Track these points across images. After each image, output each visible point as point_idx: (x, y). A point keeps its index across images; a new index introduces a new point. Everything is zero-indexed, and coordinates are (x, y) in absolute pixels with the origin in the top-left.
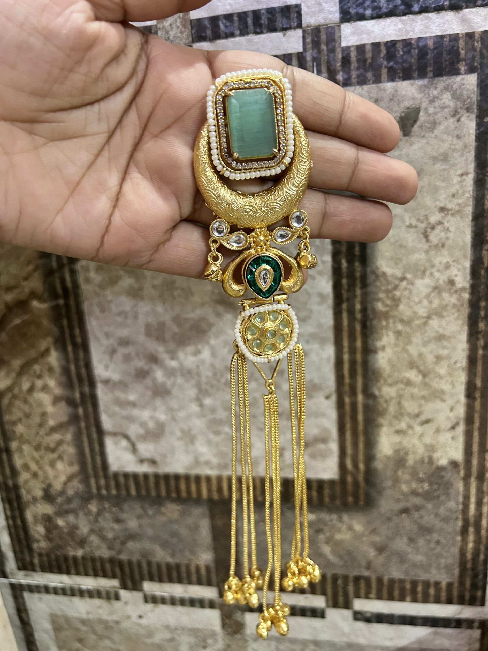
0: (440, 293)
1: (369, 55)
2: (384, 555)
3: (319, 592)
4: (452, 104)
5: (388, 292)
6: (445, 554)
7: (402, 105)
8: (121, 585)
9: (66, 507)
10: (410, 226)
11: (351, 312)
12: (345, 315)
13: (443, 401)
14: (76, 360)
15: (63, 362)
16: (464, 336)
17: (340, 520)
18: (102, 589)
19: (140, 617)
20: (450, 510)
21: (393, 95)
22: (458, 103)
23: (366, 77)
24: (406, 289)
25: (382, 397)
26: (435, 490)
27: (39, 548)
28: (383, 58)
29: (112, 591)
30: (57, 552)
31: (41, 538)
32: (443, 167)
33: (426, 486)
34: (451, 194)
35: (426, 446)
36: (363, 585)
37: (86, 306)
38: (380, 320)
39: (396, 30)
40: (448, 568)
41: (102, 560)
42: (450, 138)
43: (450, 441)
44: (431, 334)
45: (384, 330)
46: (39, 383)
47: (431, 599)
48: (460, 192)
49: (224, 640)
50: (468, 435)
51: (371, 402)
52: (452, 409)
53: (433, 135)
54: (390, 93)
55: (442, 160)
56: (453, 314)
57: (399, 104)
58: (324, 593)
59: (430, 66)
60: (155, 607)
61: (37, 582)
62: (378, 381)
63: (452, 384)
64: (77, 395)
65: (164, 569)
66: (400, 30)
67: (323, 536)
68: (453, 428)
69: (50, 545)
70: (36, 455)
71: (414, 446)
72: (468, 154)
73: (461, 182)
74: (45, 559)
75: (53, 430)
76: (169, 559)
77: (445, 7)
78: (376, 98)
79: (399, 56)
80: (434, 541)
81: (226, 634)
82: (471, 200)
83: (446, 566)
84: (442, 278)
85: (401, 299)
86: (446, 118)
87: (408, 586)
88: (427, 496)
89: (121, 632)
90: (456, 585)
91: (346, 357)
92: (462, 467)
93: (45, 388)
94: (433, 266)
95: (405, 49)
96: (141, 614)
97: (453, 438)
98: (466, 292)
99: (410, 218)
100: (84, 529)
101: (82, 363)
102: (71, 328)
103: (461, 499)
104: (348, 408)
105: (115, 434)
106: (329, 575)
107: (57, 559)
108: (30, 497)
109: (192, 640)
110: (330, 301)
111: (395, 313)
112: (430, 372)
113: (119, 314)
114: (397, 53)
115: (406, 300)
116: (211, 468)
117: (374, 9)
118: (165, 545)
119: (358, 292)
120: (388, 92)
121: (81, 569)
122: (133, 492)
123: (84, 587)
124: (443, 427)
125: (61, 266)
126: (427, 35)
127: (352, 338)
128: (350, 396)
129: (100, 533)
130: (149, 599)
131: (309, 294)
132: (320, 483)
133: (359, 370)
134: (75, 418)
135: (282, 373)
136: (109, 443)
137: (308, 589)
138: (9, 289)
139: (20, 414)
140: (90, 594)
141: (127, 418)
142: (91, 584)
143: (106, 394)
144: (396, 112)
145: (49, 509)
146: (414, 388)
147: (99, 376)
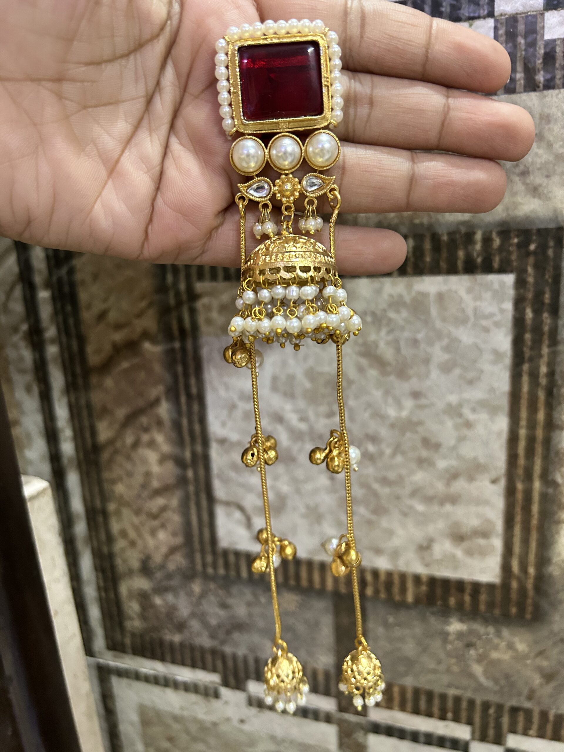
2: (553, 684)
3: (463, 720)
8: (222, 681)
9: (165, 583)
11: (534, 376)
12: (525, 379)
14: (190, 413)
15: (174, 415)
17: (498, 634)
18: (200, 683)
19: (242, 721)
27: (132, 627)
29: (211, 686)
30: (152, 634)
31: (134, 616)
36: (521, 718)
37: (204, 352)
41: (202, 650)
46: (145, 438)
51: (550, 491)
58: (470, 722)
60: (259, 712)
61: (127, 666)
62: (562, 464)
64: (188, 455)
67: (475, 652)
69: (145, 625)
70: (136, 520)
74: (138, 640)
75: (158, 492)
89: (218, 736)
91: (523, 432)
93: (151, 444)
96: (244, 717)
100: (184, 611)
101: (196, 418)
102: (186, 375)
104: (520, 496)
105: (227, 504)
106: (478, 701)
107: (152, 641)
108: (125, 568)
110: (508, 360)
119: (545, 350)
121: (179, 657)
123: (180, 678)
125: (179, 304)
127: (533, 408)
128: (523, 481)
129: (202, 617)
130: (254, 702)
131: (480, 350)
132: (476, 587)
133: (539, 449)
134: (182, 481)
135: (437, 446)
136: (220, 513)
137: (450, 715)
138: (118, 327)
139: (121, 472)
140: (187, 687)
141: (243, 485)
142: (187, 676)
143: (221, 456)
145: (146, 584)
147: (215, 434)
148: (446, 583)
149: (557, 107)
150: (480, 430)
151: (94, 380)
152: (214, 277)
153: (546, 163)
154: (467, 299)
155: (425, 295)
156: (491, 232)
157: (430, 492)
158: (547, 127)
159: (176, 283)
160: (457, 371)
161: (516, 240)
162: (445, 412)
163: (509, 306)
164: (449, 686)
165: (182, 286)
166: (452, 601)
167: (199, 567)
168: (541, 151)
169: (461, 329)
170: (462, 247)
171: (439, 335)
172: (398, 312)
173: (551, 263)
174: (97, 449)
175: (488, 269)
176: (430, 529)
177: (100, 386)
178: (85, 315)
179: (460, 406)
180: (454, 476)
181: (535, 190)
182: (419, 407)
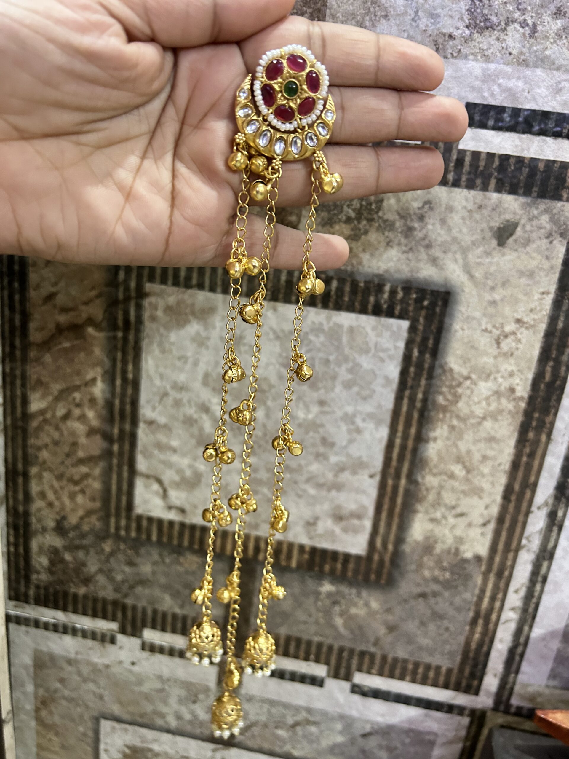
0: (499, 398)
1: (482, 163)
2: (394, 634)
3: (322, 661)
4: (548, 226)
5: (451, 387)
6: (451, 641)
7: (502, 217)
8: (119, 629)
9: (77, 542)
10: (486, 330)
11: (412, 400)
12: (406, 401)
13: (481, 498)
14: (123, 395)
15: (108, 395)
16: (512, 442)
17: (359, 595)
18: (98, 631)
19: (133, 664)
20: (465, 601)
21: (497, 206)
22: (554, 227)
23: (475, 183)
24: (468, 388)
25: (424, 484)
26: (455, 580)
27: (38, 579)
28: (494, 169)
29: (108, 633)
30: (58, 587)
31: (42, 570)
32: (527, 282)
33: (447, 575)
34: (529, 309)
35: (456, 537)
37: (145, 344)
38: (438, 413)
39: (512, 145)
40: (451, 654)
41: (105, 602)
42: (539, 257)
43: (479, 537)
44: (484, 435)
45: (440, 422)
46: (77, 412)
47: (430, 681)
48: (538, 308)
50: (497, 533)
51: (412, 487)
52: (487, 507)
53: (525, 251)
54: (494, 203)
55: (528, 276)
56: (507, 419)
57: (500, 215)
58: (327, 663)
59: (536, 187)
60: (150, 655)
61: (27, 615)
62: (423, 468)
63: (493, 484)
64: (116, 431)
65: (169, 619)
66: (516, 146)
67: (339, 608)
68: (484, 524)
69: (51, 578)
70: (56, 484)
71: (444, 535)
72: (553, 276)
73: (541, 299)
74: (42, 592)
75: (81, 461)
76: (177, 610)
77: (563, 134)
78: (480, 204)
79: (510, 170)
80: (444, 627)
82: (546, 318)
84: (505, 385)
85: (462, 397)
86: (540, 238)
87: (410, 667)
88: (447, 585)
89: (108, 677)
90: (455, 671)
91: (398, 441)
92: (484, 563)
93: (82, 418)
94: (498, 372)
95: (517, 166)
96: (135, 660)
97: (482, 534)
98: (523, 401)
99: (487, 323)
100: (92, 567)
101: (128, 400)
102: (125, 362)
103: (477, 592)
104: (389, 489)
105: (148, 477)
106: (336, 647)
107: (56, 593)
108: (39, 526)
109: (183, 693)
110: (395, 385)
111: (453, 408)
112: (474, 469)
113: (179, 358)
114: (509, 167)
115: (467, 398)
117: (497, 120)
118: (175, 594)
119: (423, 382)
120: (492, 201)
121: (80, 607)
122: (154, 537)
123: (78, 626)
124: (475, 522)
125: (127, 299)
126: (540, 157)
127: (408, 425)
128: (393, 479)
129: (108, 573)
130: (147, 648)
131: (375, 375)
132: (347, 557)
133: (408, 456)
134: (108, 454)
135: (332, 445)
136: (139, 485)
137: (312, 657)
138: (64, 310)
139: (47, 440)
140: (85, 634)
141: (164, 462)
142: (87, 624)
143: (147, 435)
144: (496, 222)
145: (58, 542)
146: (456, 481)
147: (144, 416)
148: (324, 552)
149: (459, 202)
150: (367, 435)
151: (32, 354)
152: (164, 281)
153: (445, 242)
154: (372, 335)
155: (340, 326)
156: (397, 287)
157: (322, 481)
158: (449, 215)
159: (126, 281)
160: (356, 389)
161: (414, 296)
162: (342, 419)
163: (401, 345)
164: (316, 634)
165: (133, 284)
166: (327, 568)
168: (443, 232)
169: (364, 357)
170: (373, 294)
171: (346, 359)
172: (317, 336)
173: (437, 318)
174: (26, 416)
175: (390, 314)
176: (318, 509)
177: (38, 360)
178: (32, 294)
179: (354, 416)
180: (342, 469)
181: (434, 261)
182: (323, 413)
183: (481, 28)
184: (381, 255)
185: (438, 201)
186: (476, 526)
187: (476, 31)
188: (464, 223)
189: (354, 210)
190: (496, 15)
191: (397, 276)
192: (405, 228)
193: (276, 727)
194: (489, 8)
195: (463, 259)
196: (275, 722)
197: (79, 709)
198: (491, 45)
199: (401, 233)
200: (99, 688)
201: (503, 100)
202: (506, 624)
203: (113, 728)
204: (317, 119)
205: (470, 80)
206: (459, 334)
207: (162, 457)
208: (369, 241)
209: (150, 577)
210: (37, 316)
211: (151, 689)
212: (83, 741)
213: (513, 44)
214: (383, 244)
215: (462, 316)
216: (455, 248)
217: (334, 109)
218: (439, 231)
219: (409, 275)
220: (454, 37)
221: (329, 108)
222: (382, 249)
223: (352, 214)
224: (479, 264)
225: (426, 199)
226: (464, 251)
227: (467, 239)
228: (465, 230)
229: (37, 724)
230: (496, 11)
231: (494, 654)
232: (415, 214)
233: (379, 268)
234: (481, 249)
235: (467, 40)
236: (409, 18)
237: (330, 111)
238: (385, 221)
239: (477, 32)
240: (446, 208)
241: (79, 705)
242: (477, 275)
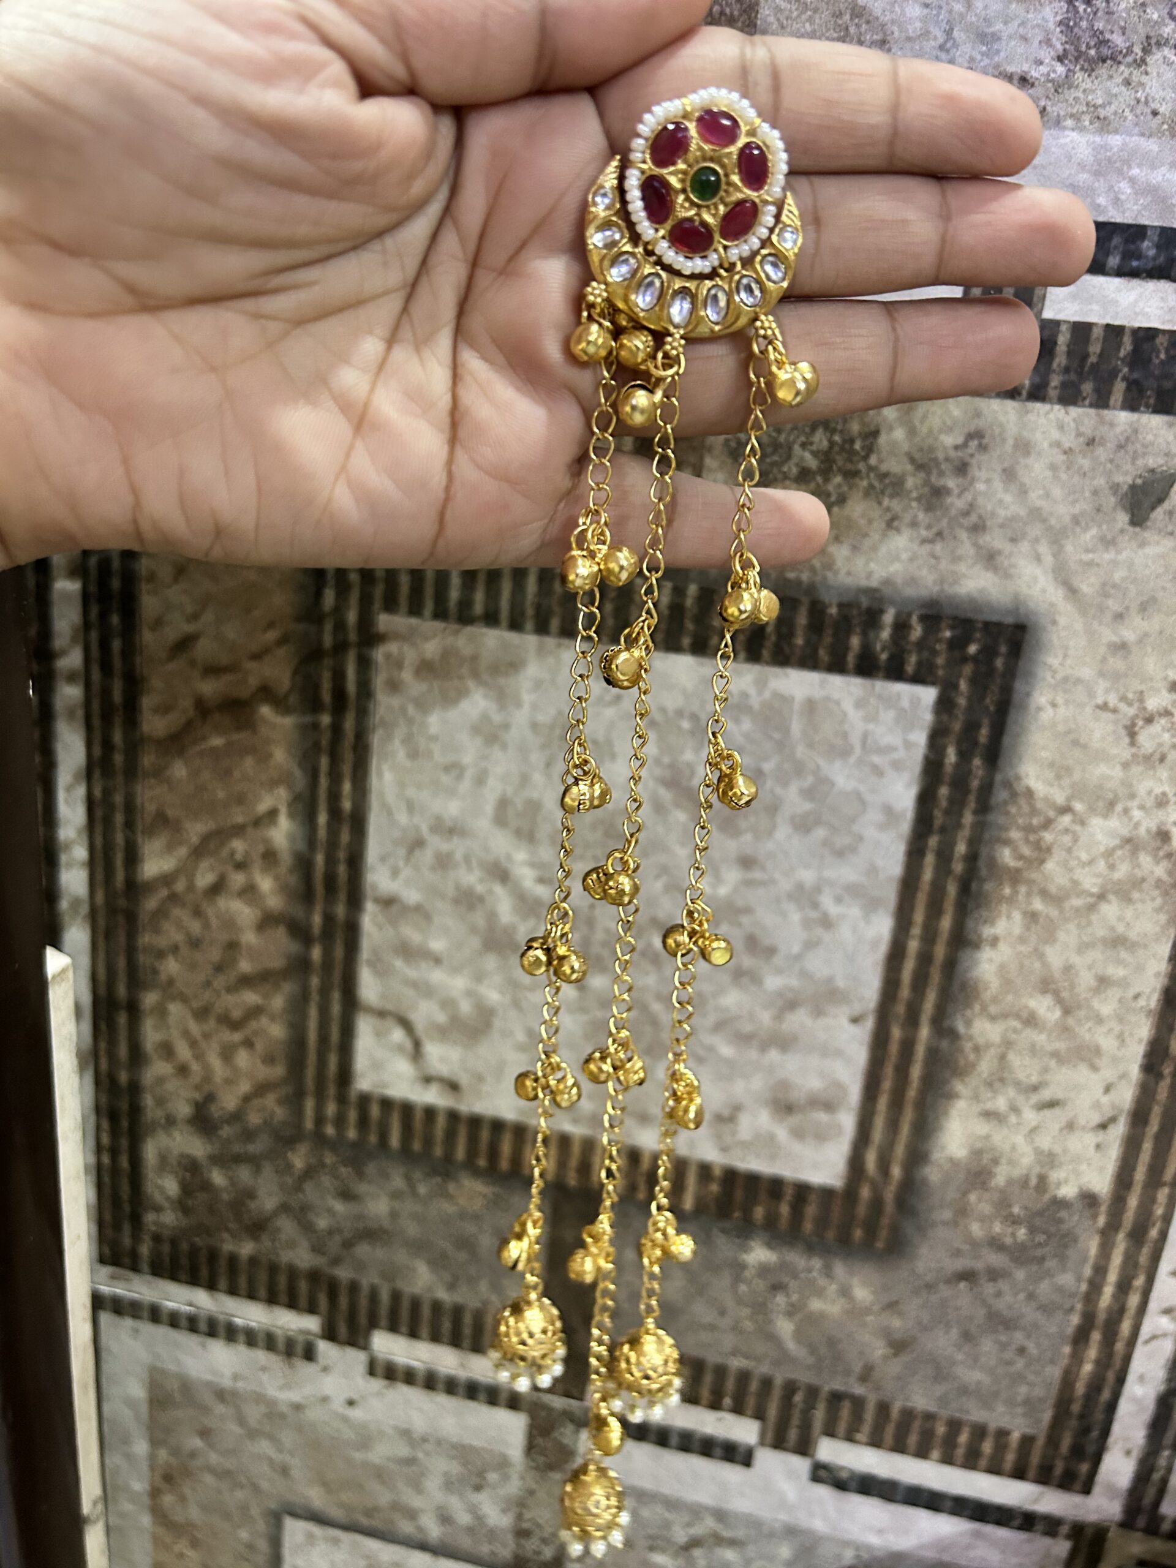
0: (1134, 852)
1: (1095, 348)
2: (905, 1358)
3: (749, 1412)
5: (1029, 829)
6: (1031, 1377)
7: (1140, 462)
8: (323, 1329)
9: (237, 1148)
10: (1104, 707)
11: (944, 856)
12: (930, 860)
13: (1095, 1068)
14: (333, 844)
15: (301, 846)
17: (828, 1272)
18: (279, 1332)
19: (351, 1403)
20: (1060, 1290)
21: (1128, 439)
23: (1079, 392)
24: (1067, 831)
25: (970, 1038)
26: (1040, 1244)
27: (156, 1223)
28: (1123, 360)
29: (301, 1338)
30: (197, 1239)
31: (166, 1205)
33: (1022, 1233)
35: (1038, 1152)
36: (845, 1411)
37: (376, 740)
38: (1001, 884)
39: (1162, 308)
40: (1031, 1406)
41: (293, 1273)
43: (1092, 1149)
44: (1101, 932)
45: (1004, 905)
46: (238, 879)
47: (983, 1462)
49: (522, 1478)
50: (1132, 1145)
51: (944, 1044)
52: (1107, 1089)
54: (1122, 434)
56: (1153, 899)
57: (1134, 459)
58: (760, 1416)
60: (386, 1387)
61: (136, 1296)
62: (968, 1005)
63: (1121, 1038)
64: (317, 919)
65: (426, 1312)
66: (1172, 310)
67: (785, 1299)
68: (1103, 1126)
69: (185, 1222)
70: (194, 1027)
71: (1014, 1148)
74: (166, 1249)
75: (246, 982)
76: (443, 1295)
78: (1091, 436)
79: (1157, 361)
80: (1014, 1347)
81: (532, 1468)
83: (1027, 1402)
84: (1147, 824)
85: (1053, 851)
87: (941, 1429)
88: (1020, 1254)
89: (300, 1429)
90: (1041, 1442)
91: (913, 945)
92: (1103, 1208)
93: (249, 892)
94: (1132, 796)
96: (355, 1397)
97: (1098, 1147)
99: (1107, 691)
100: (268, 1200)
101: (342, 855)
102: (335, 777)
103: (1088, 1272)
104: (894, 1048)
105: (381, 1014)
106: (778, 1381)
107: (194, 1252)
108: (160, 1114)
109: (455, 1468)
110: (906, 825)
111: (1034, 875)
112: (1079, 1007)
113: (447, 769)
114: (1154, 354)
115: (1064, 853)
116: (575, 1121)
117: (1127, 256)
118: (438, 1262)
119: (968, 818)
120: (1118, 430)
121: (243, 1282)
122: (395, 1140)
123: (238, 1321)
124: (1082, 1121)
125: (340, 647)
127: (935, 909)
128: (903, 1027)
129: (301, 1214)
130: (379, 1370)
131: (863, 802)
132: (803, 1191)
133: (936, 976)
134: (300, 966)
135: (771, 951)
136: (365, 1031)
137: (727, 1401)
138: (212, 670)
139: (178, 937)
140: (251, 1338)
141: (414, 985)
142: (257, 1319)
143: (380, 928)
144: (1126, 473)
145: (196, 1147)
146: (1041, 1032)
147: (374, 887)
148: (753, 1180)
149: (1044, 433)
150: (845, 932)
151: (148, 760)
152: (415, 610)
153: (1013, 519)
154: (855, 716)
155: (786, 700)
156: (909, 615)
157: (748, 1028)
158: (1022, 460)
159: (339, 609)
160: (820, 833)
161: (948, 634)
162: (790, 897)
163: (920, 738)
165: (352, 617)
166: (759, 1212)
167: (309, 1124)
168: (1008, 498)
169: (838, 764)
170: (858, 630)
171: (799, 769)
172: (737, 721)
173: (998, 681)
174: (134, 888)
175: (895, 672)
176: (739, 1088)
177: (158, 773)
178: (147, 637)
179: (818, 889)
180: (791, 1005)
181: (990, 559)
182: (749, 883)
183: (1090, 60)
184: (874, 548)
185: (997, 431)
186: (1084, 1128)
187: (1078, 67)
188: (1056, 478)
189: (815, 454)
190: (1123, 31)
191: (910, 592)
192: (927, 489)
193: (652, 1549)
194: (1107, 17)
195: (1054, 556)
196: (651, 1537)
197: (240, 1495)
198: (1112, 97)
199: (918, 499)
200: (281, 1451)
201: (1139, 212)
202: (1154, 1343)
203: (310, 1537)
204: (762, 247)
205: (1068, 172)
206: (1047, 715)
207: (412, 973)
208: (849, 519)
209: (386, 1223)
210: (156, 683)
211: (389, 1459)
212: (247, 1560)
213: (1161, 93)
214: (879, 525)
215: (1053, 677)
216: (1035, 530)
217: (799, 223)
218: (1001, 495)
219: (936, 588)
220: (1031, 81)
221: (788, 222)
222: (876, 536)
223: (812, 462)
224: (1090, 564)
225: (972, 428)
226: (1057, 538)
227: (1063, 512)
228: (1057, 492)
229: (154, 1523)
230: (1122, 24)
231: (1124, 1407)
232: (947, 459)
233: (869, 575)
234: (1094, 531)
235: (1059, 87)
236: (933, 43)
237: (789, 229)
238: (886, 475)
239: (1082, 69)
240: (1016, 446)
241: (240, 1486)
242: (1085, 588)
